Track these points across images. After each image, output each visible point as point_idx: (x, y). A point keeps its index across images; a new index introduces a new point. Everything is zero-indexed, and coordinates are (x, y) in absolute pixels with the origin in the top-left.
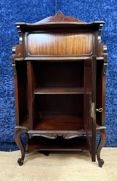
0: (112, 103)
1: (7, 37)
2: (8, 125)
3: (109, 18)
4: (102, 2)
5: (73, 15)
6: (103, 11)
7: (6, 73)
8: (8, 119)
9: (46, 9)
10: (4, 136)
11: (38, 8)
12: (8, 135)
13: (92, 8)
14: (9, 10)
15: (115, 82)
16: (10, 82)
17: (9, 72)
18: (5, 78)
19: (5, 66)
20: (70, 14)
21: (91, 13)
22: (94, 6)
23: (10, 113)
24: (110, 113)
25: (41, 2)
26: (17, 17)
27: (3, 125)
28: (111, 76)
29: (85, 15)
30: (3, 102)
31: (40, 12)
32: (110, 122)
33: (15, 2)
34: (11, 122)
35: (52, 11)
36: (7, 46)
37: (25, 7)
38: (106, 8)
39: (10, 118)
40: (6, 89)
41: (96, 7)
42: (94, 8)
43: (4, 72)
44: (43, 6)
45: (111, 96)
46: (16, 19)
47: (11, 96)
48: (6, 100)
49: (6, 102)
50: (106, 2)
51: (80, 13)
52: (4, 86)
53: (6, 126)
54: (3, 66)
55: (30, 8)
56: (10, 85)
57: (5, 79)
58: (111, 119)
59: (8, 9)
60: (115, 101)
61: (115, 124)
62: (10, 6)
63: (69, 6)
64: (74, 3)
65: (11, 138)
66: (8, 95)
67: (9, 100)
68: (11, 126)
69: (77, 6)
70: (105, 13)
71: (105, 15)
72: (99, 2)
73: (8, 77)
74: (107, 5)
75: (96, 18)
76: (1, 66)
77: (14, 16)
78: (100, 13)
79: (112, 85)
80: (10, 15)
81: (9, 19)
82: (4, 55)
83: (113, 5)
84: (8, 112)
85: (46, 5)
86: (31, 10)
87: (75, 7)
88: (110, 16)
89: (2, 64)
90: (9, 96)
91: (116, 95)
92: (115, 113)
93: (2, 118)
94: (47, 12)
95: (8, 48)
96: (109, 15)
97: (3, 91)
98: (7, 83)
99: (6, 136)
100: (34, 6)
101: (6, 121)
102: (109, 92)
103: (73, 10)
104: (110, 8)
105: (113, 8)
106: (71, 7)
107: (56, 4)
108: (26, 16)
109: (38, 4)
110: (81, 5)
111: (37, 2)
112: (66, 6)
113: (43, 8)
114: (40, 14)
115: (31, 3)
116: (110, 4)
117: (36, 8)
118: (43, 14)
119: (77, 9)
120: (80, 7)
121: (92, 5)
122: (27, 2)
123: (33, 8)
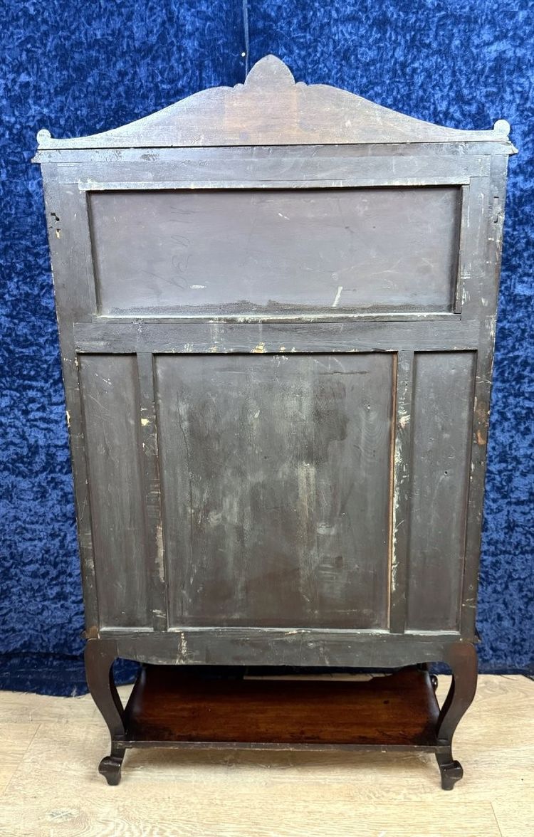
0: (504, 497)
1: (22, 206)
2: (57, 589)
3: (506, 105)
4: (476, 22)
6: (475, 72)
7: (32, 373)
9: (201, 67)
10: (47, 632)
11: (159, 62)
12: (62, 626)
13: (422, 55)
14: (24, 78)
15: (522, 407)
16: (51, 412)
17: (45, 366)
18: (31, 393)
19: (27, 340)
21: (419, 79)
22: (435, 45)
23: (62, 542)
24: (495, 536)
25: (172, 32)
26: (62, 110)
27: (36, 587)
28: (503, 381)
29: (389, 92)
31: (172, 81)
32: (491, 571)
33: (46, 34)
34: (70, 575)
35: (229, 75)
36: (27, 249)
37: (97, 60)
38: (494, 55)
39: (66, 562)
40: (36, 441)
41: (444, 52)
42: (433, 55)
43: (22, 367)
44: (186, 52)
45: (504, 465)
46: (57, 118)
47: (60, 471)
48: (40, 485)
49: (43, 494)
50: (493, 23)
51: (365, 80)
53: (52, 592)
54: (17, 343)
55: (120, 65)
56: (52, 426)
57: (32, 400)
58: (497, 562)
59: (18, 69)
60: (517, 488)
61: (513, 580)
62: (24, 57)
63: (310, 47)
64: (334, 29)
65: (74, 640)
66: (49, 467)
67: (54, 488)
68: (71, 593)
69: (349, 48)
70: (487, 77)
71: (484, 90)
72: (455, 23)
73: (41, 390)
74: (497, 39)
75: (443, 106)
76: (8, 340)
77: (47, 106)
78: (464, 82)
79: (507, 419)
80: (31, 101)
81: (23, 120)
82: (15, 292)
83: (530, 36)
84: (53, 536)
85: (200, 46)
86: (126, 74)
87: (338, 53)
88: (512, 93)
89: (10, 335)
90: (52, 471)
91: (523, 460)
92: (517, 536)
95: (30, 258)
96: (508, 90)
97: (25, 451)
100: (138, 51)
101: (47, 573)
102: (494, 448)
103: (330, 70)
104: (515, 52)
105: (525, 55)
106: (318, 55)
107: (247, 42)
108: (107, 103)
109: (157, 42)
110: (367, 40)
111: (152, 32)
112: (295, 48)
113: (183, 64)
114: (168, 93)
115: (123, 37)
116: (511, 34)
117: (148, 64)
118: (187, 90)
119: (347, 63)
120: (362, 54)
121: (421, 41)
122: (103, 35)
123: (135, 64)
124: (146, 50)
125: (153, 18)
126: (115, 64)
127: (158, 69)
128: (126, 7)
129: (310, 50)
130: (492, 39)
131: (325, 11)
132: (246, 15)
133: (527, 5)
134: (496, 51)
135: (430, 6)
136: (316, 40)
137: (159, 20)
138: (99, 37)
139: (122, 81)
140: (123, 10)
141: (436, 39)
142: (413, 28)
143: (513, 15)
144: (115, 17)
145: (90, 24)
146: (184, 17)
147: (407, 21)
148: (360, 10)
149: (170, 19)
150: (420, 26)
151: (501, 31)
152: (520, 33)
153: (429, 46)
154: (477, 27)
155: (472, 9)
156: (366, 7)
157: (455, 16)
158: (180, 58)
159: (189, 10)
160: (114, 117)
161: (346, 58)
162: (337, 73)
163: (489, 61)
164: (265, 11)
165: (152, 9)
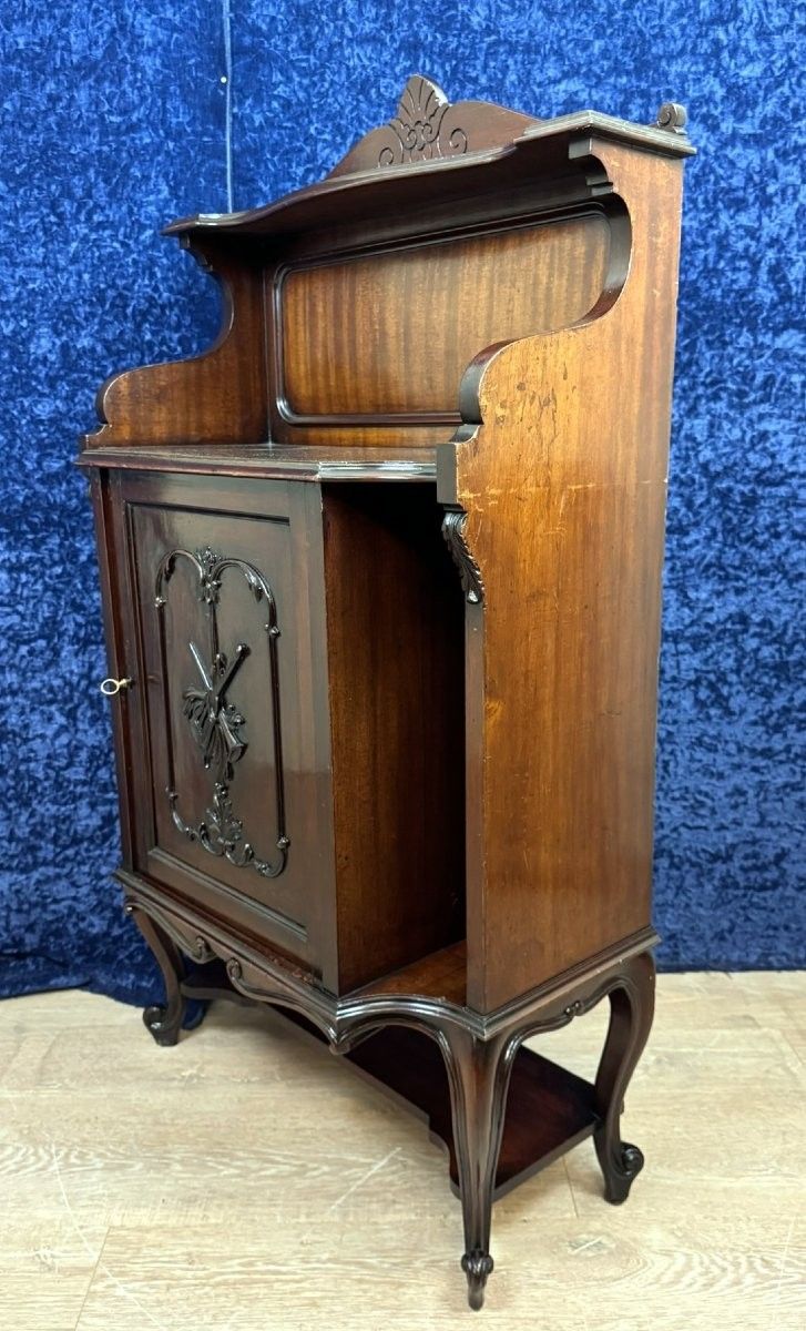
4: (537, 52)
5: (344, 137)
9: (164, 94)
11: (107, 88)
13: (467, 93)
20: (320, 132)
22: (483, 80)
25: (124, 44)
31: (123, 112)
35: (203, 108)
37: (18, 78)
38: (562, 97)
42: (481, 92)
44: (144, 73)
50: (560, 55)
55: (51, 86)
63: (314, 74)
64: (347, 52)
69: (368, 77)
72: (512, 52)
74: (566, 75)
83: (608, 74)
85: (163, 65)
86: (59, 99)
87: (353, 84)
94: (165, 111)
100: (78, 68)
103: (342, 107)
104: (590, 94)
105: (603, 98)
106: (327, 85)
107: (229, 63)
108: (31, 138)
109: (104, 57)
110: (393, 69)
111: (96, 43)
112: (295, 74)
113: (140, 89)
114: (119, 127)
115: (56, 48)
116: (584, 70)
117: (90, 87)
118: (144, 125)
119: (366, 97)
120: (386, 87)
121: (465, 73)
122: (27, 44)
123: (72, 86)
124: (87, 68)
125: (99, 24)
126: (43, 84)
127: (104, 94)
128: (60, 7)
129: (315, 79)
130: (559, 75)
131: (336, 27)
132: (227, 27)
133: (605, 32)
134: (565, 91)
135: (476, 28)
136: (323, 66)
137: (107, 27)
138: (21, 46)
139: (54, 108)
140: (56, 11)
141: (485, 72)
142: (454, 54)
143: (586, 46)
144: (45, 21)
145: (9, 29)
146: (142, 25)
147: (446, 46)
148: (382, 28)
149: (122, 28)
150: (463, 53)
151: (572, 66)
152: (596, 69)
153: (475, 80)
154: (539, 59)
155: (531, 34)
156: (391, 25)
157: (510, 43)
158: (136, 80)
159: (149, 16)
160: (41, 158)
161: (364, 91)
162: (352, 111)
163: (557, 104)
164: (253, 22)
165: (96, 12)
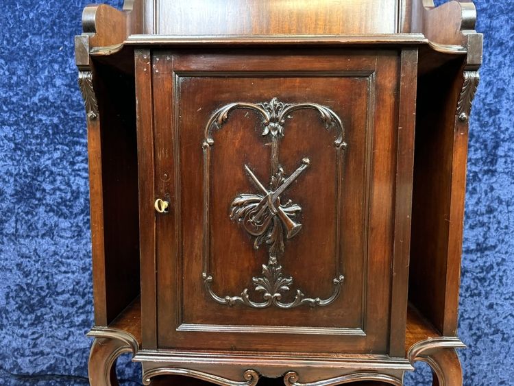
8: (84, 295)
30: (69, 234)
52: (72, 178)
93: (63, 292)
98: (84, 165)
99: (76, 355)
